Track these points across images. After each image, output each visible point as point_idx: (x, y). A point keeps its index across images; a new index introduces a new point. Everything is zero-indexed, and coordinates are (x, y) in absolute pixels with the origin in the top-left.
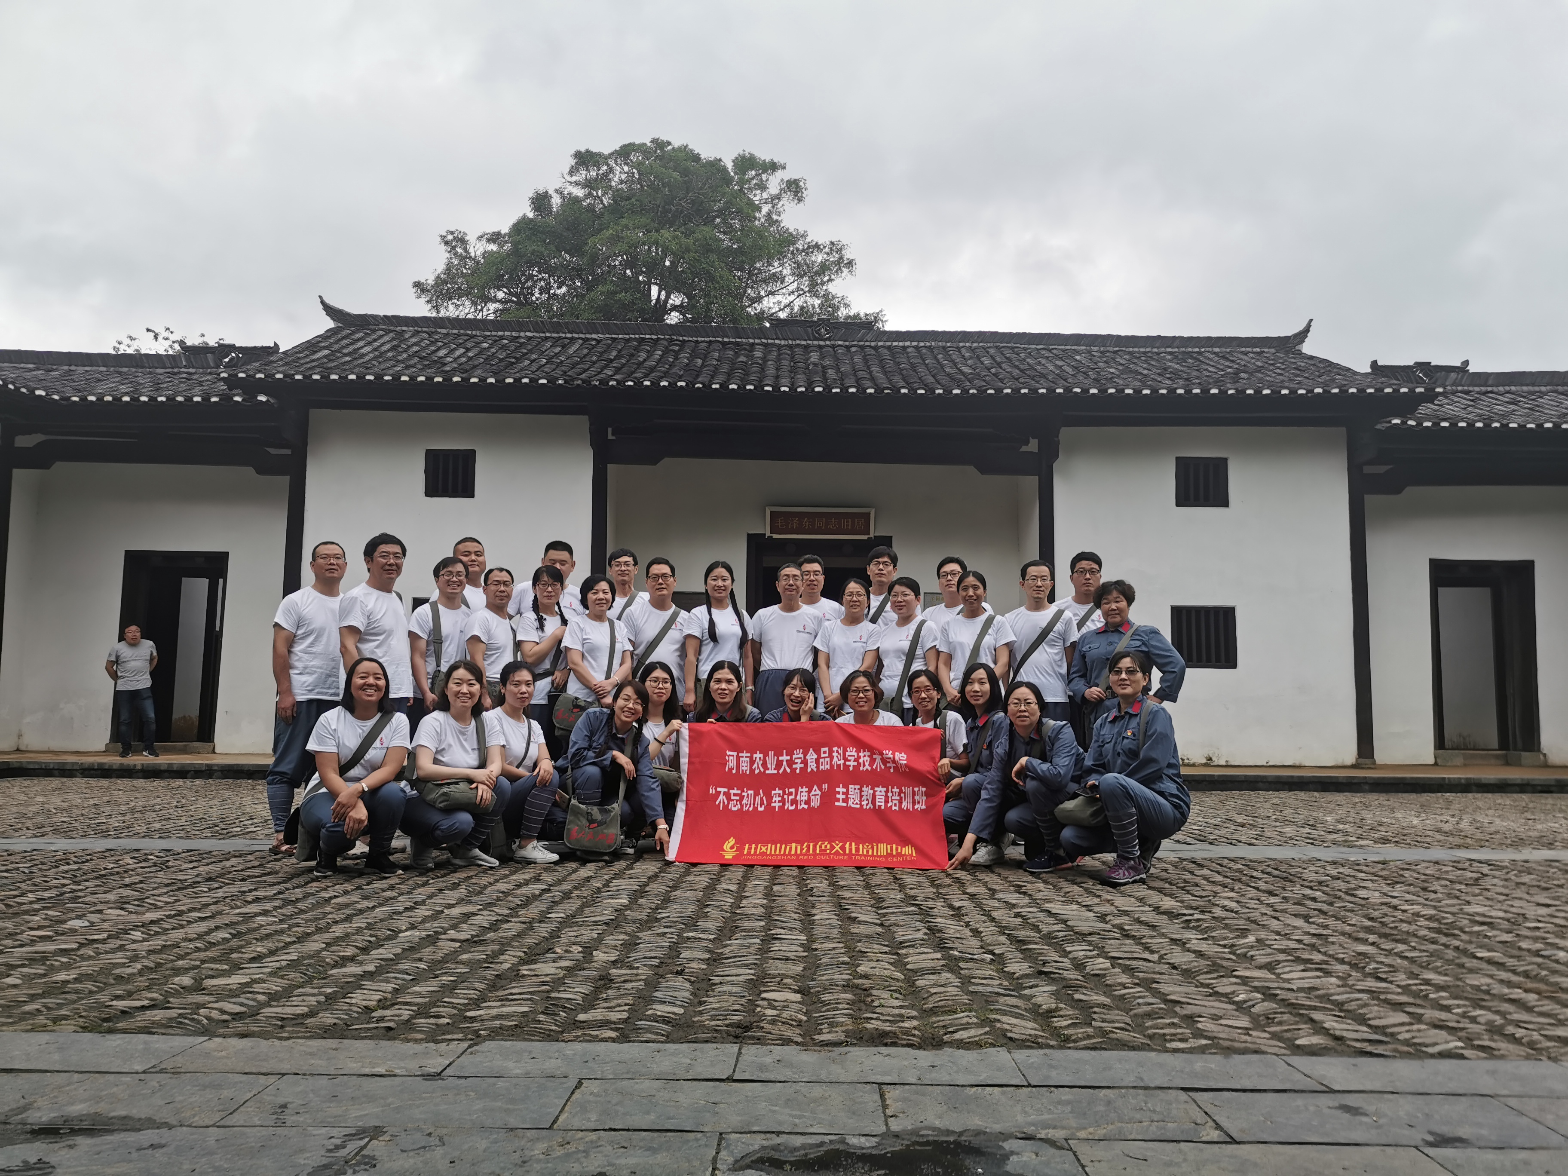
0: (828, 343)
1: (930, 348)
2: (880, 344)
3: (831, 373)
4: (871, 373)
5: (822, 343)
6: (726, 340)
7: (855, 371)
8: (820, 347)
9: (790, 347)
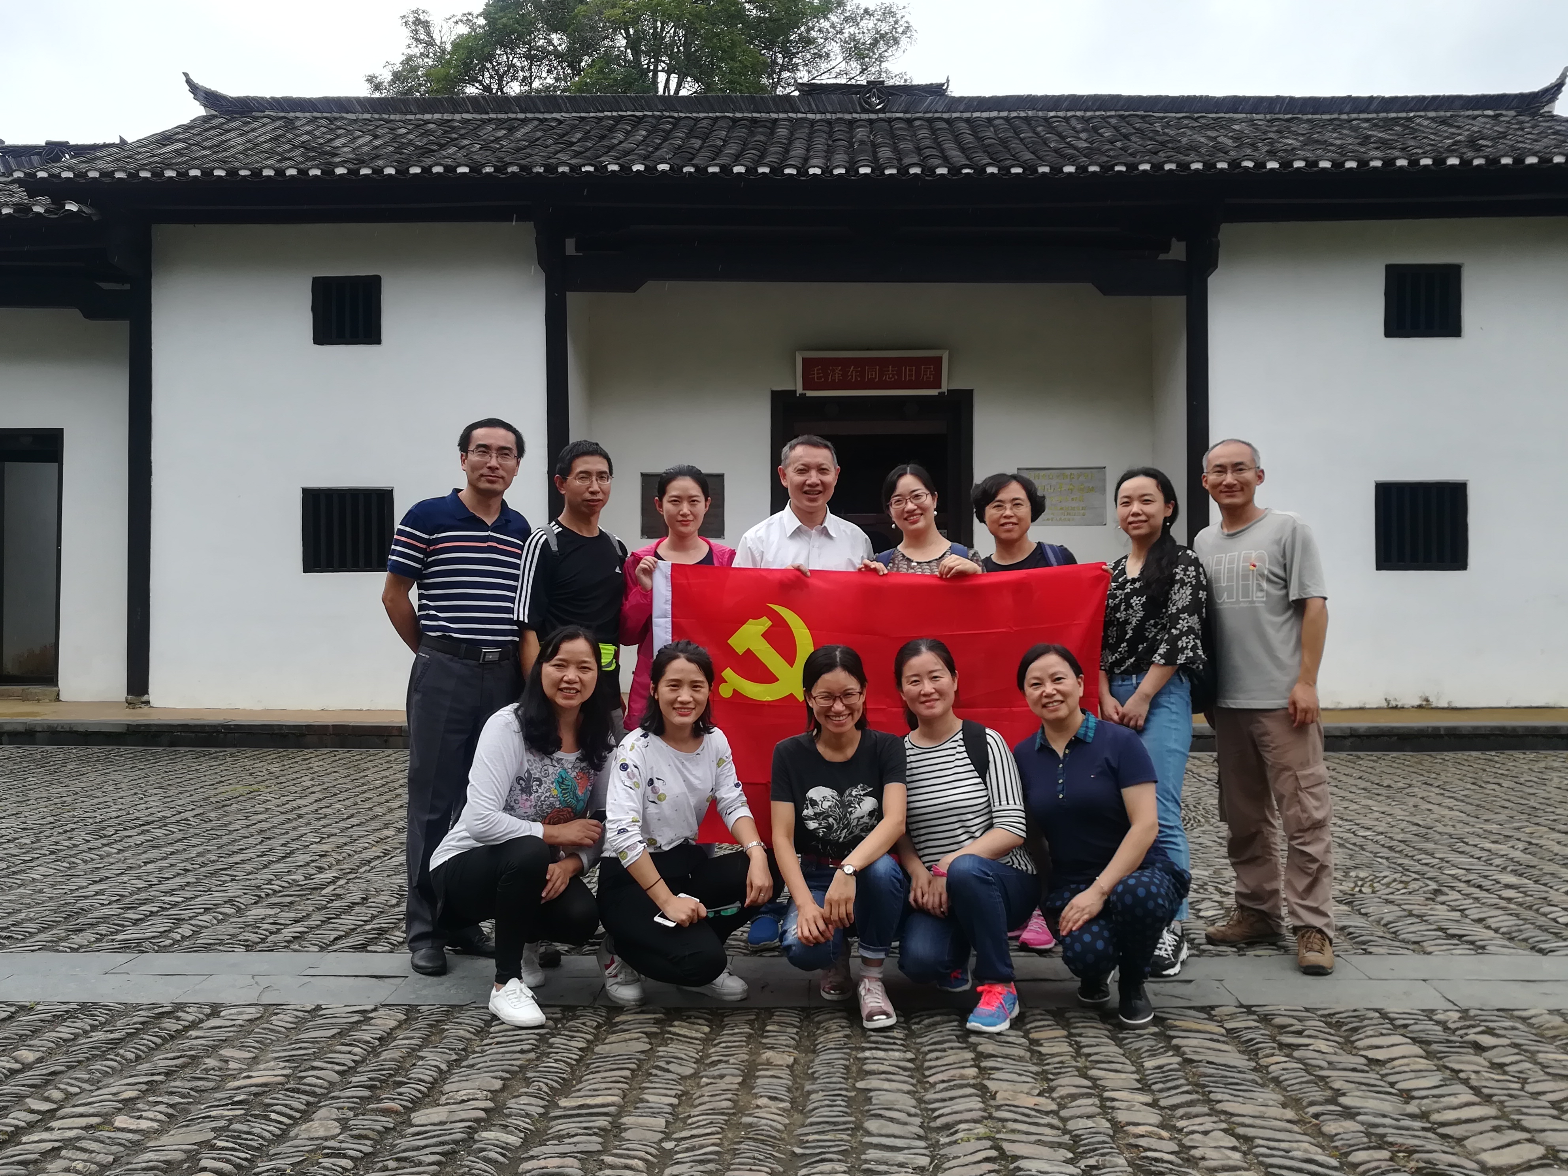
0: (881, 115)
1: (1026, 119)
2: (955, 115)
3: (885, 153)
4: (942, 151)
5: (873, 116)
6: (739, 115)
7: (919, 150)
8: (871, 121)
9: (829, 122)
